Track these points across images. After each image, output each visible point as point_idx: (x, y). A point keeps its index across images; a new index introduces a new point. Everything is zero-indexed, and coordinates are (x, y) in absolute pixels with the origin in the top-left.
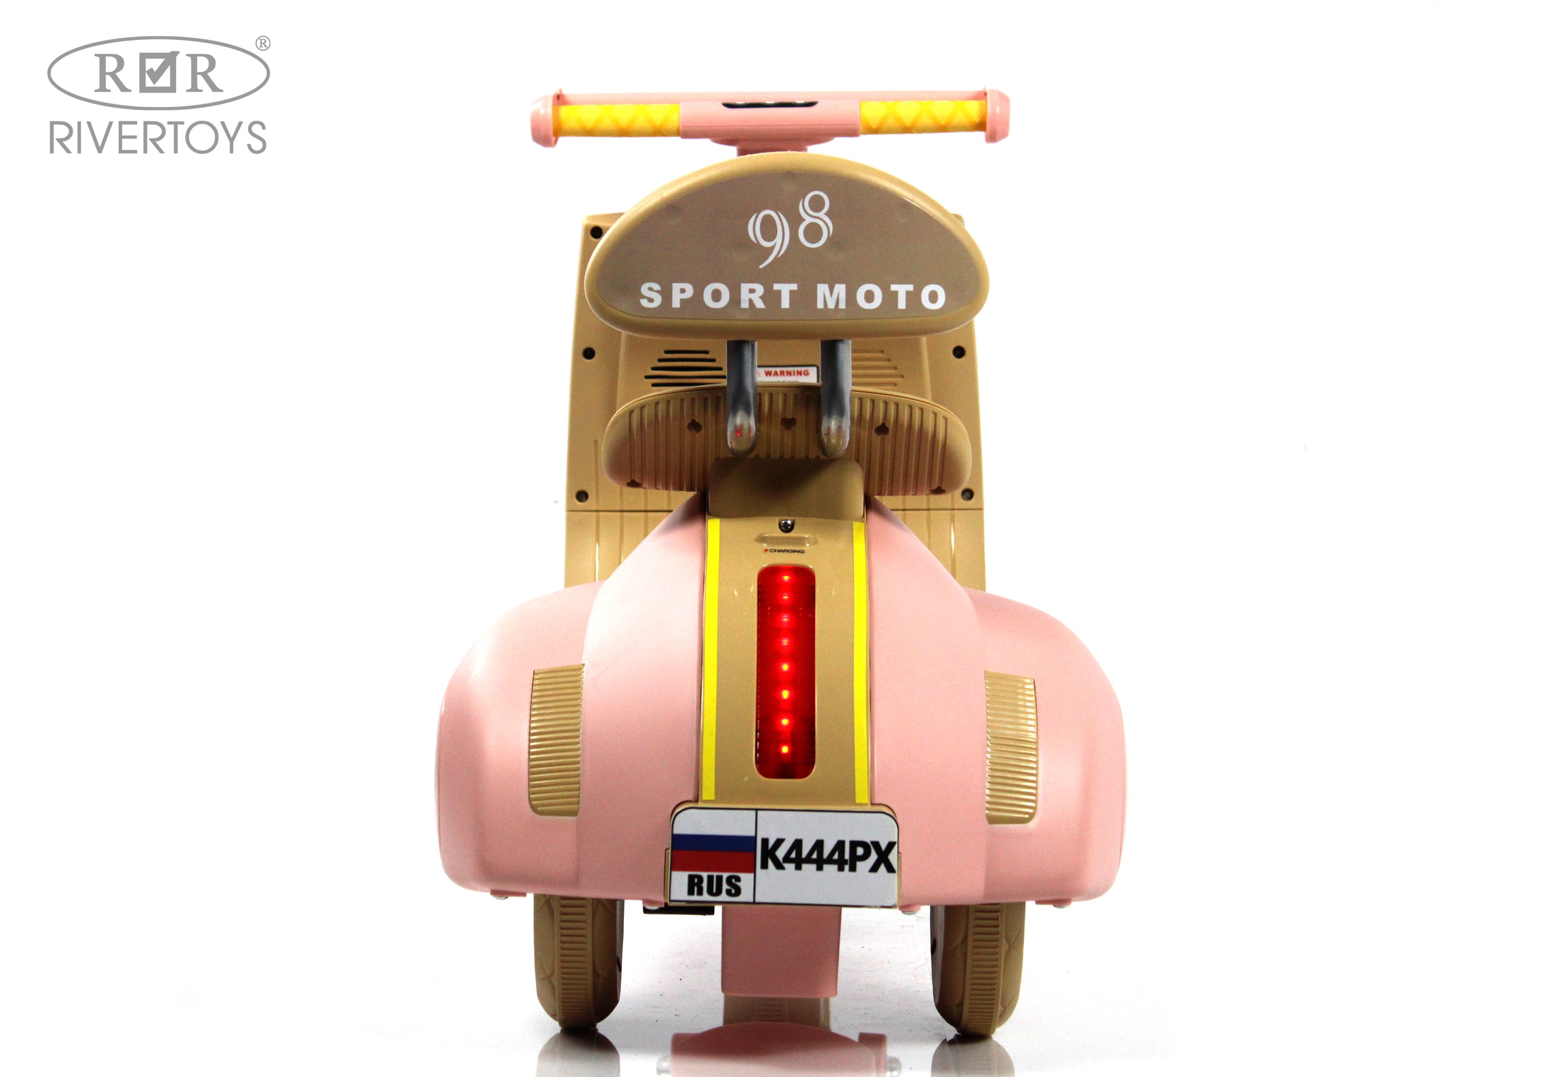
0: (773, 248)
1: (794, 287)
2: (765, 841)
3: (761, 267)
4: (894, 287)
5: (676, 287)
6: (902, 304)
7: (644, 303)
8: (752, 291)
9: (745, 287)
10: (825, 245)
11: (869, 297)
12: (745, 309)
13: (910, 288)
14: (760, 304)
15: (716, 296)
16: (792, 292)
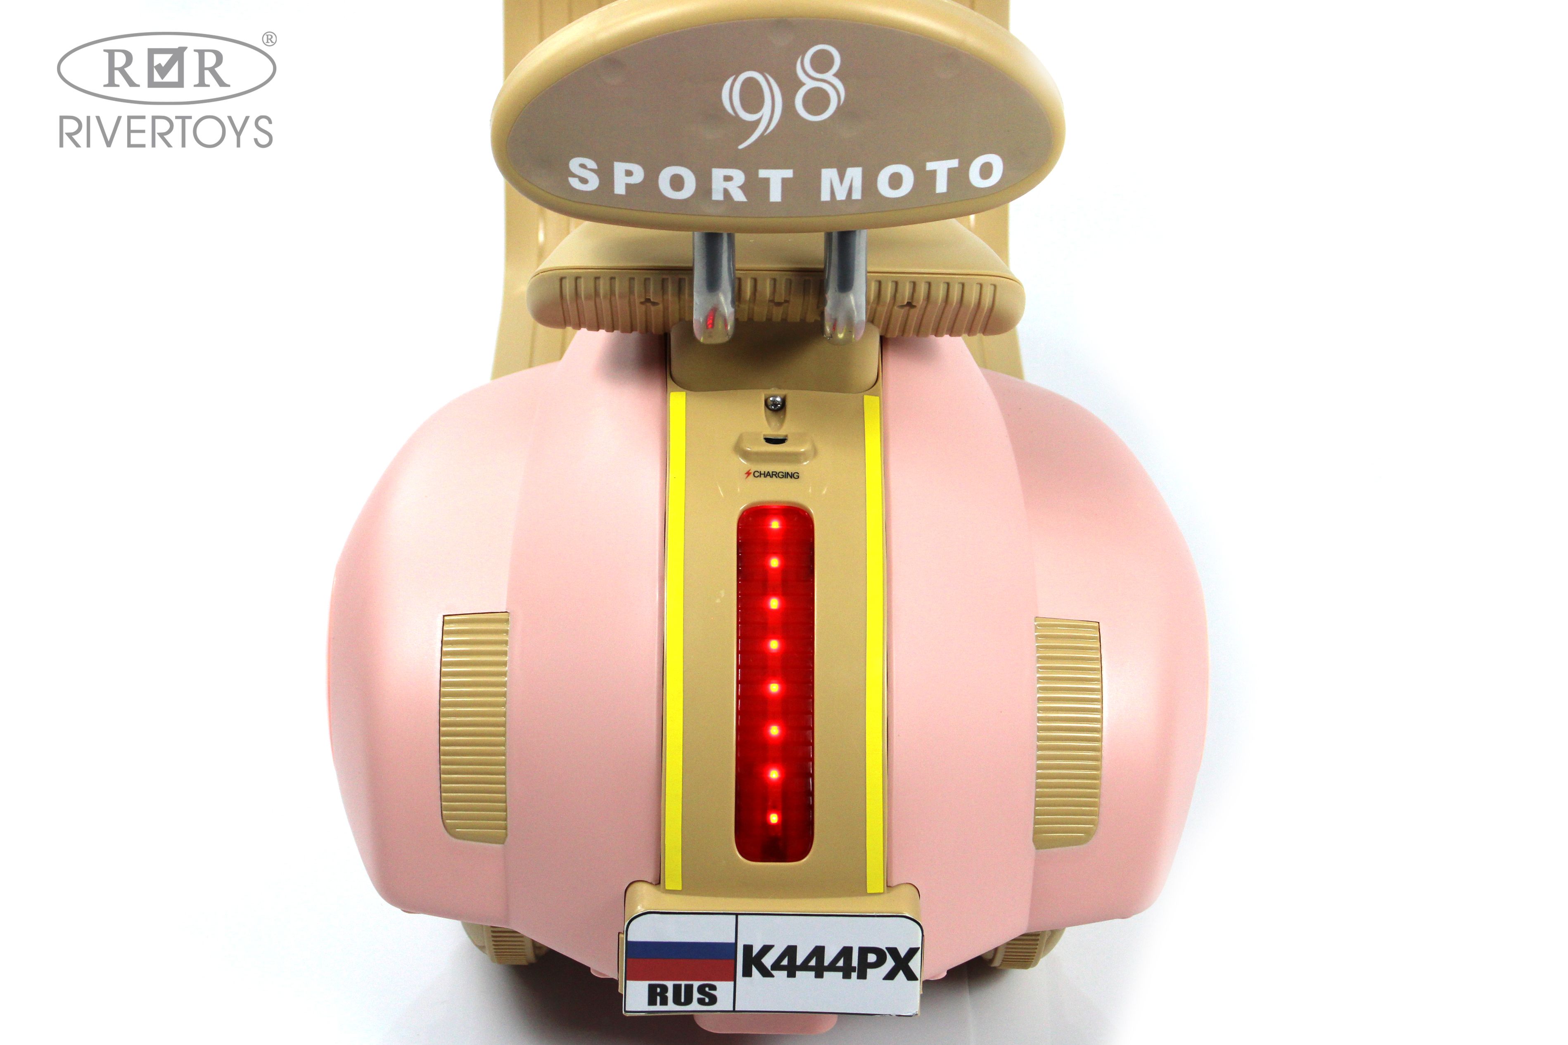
0: (757, 123)
1: (789, 173)
2: (748, 949)
3: (741, 147)
4: (930, 166)
5: (620, 168)
6: (941, 186)
7: (575, 183)
8: (728, 179)
9: (718, 174)
10: (831, 117)
11: (896, 181)
12: (718, 202)
13: (954, 163)
14: (739, 196)
15: (677, 183)
16: (784, 181)
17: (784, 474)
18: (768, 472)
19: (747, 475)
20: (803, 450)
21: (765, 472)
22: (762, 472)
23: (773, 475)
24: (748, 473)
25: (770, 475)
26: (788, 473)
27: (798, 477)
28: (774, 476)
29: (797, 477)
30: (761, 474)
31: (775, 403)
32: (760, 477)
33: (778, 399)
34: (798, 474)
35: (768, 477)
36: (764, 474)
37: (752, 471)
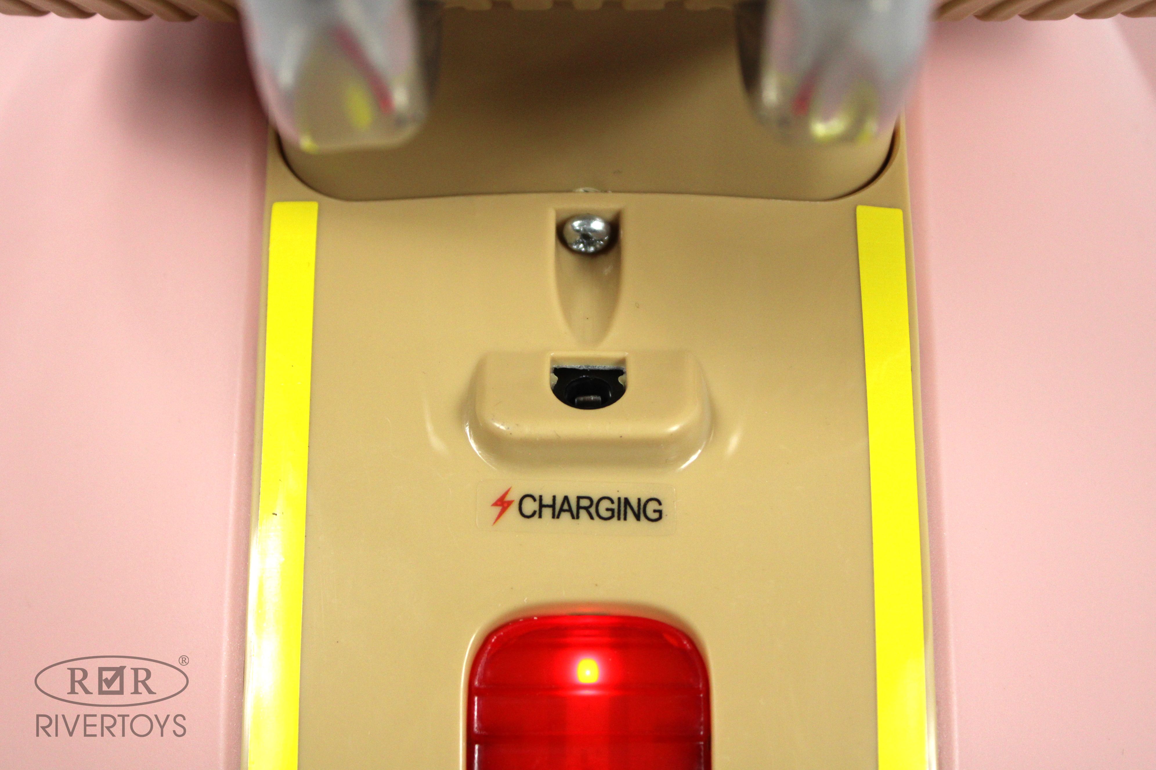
17: (615, 506)
18: (566, 499)
19: (498, 509)
20: (674, 428)
21: (554, 498)
22: (548, 501)
23: (579, 507)
24: (503, 503)
25: (570, 510)
26: (627, 501)
27: (660, 518)
28: (583, 513)
29: (656, 516)
30: (542, 506)
31: (586, 237)
32: (540, 516)
33: (598, 225)
34: (660, 503)
35: (566, 517)
36: (553, 506)
37: (515, 496)
